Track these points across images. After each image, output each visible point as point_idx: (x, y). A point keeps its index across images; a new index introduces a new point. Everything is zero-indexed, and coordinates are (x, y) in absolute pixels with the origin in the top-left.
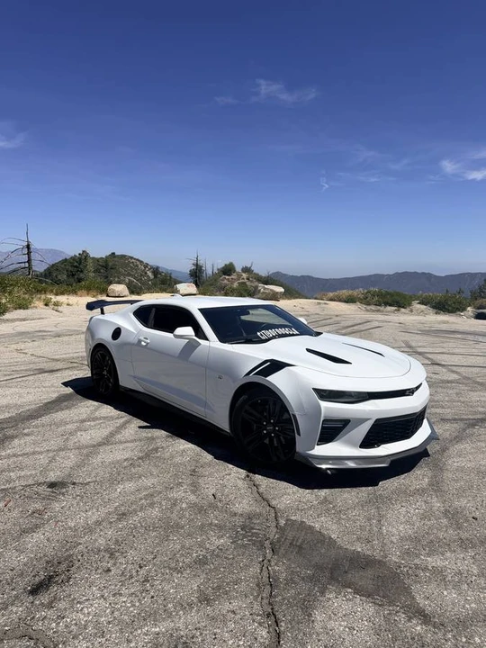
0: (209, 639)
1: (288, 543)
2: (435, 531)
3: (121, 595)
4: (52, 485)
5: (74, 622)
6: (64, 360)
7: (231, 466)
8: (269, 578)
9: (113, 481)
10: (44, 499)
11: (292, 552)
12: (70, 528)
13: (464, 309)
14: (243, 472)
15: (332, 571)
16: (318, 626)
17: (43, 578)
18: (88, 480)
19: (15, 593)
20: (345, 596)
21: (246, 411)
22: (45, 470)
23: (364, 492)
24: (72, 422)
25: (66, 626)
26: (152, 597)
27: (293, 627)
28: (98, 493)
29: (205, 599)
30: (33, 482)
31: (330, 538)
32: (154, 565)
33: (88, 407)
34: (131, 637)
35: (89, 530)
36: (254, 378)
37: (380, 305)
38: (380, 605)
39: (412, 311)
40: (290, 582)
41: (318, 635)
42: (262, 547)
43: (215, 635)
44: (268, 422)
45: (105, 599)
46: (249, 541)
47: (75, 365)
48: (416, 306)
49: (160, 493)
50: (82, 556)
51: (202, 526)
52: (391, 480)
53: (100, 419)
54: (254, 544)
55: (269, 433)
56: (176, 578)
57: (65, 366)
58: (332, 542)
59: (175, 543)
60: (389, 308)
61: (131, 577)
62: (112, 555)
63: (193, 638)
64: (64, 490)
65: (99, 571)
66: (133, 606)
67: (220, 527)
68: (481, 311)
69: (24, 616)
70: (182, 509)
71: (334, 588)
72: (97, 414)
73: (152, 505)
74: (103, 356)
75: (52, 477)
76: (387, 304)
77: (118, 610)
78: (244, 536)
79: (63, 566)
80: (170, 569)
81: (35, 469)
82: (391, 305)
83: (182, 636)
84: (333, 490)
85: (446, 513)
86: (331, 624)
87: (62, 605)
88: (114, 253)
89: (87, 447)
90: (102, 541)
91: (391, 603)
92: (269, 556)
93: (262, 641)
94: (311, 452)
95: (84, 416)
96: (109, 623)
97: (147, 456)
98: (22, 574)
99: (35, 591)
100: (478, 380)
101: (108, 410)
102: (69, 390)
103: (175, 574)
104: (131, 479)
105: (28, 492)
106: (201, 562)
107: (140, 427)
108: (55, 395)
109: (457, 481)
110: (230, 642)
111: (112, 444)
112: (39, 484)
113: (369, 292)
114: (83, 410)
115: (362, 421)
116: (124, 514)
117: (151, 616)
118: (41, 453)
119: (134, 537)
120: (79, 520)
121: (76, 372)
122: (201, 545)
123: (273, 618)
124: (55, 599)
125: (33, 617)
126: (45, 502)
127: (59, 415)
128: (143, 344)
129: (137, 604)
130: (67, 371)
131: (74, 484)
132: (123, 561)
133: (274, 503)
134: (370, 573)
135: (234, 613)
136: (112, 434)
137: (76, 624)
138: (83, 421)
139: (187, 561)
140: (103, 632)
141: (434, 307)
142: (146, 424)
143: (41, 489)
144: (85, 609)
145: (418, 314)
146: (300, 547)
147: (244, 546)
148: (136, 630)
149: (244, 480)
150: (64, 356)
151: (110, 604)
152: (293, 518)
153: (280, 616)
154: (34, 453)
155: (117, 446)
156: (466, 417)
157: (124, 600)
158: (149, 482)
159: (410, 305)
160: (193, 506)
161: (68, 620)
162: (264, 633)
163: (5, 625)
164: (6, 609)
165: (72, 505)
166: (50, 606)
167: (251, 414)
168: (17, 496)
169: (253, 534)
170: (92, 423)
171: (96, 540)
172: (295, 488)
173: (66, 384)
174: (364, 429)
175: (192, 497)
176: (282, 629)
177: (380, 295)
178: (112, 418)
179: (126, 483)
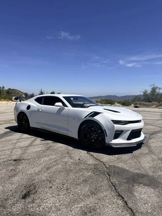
0: (101, 206)
1: (113, 172)
2: (158, 164)
3: (60, 195)
4: (15, 160)
5: (45, 207)
6: (2, 121)
7: (80, 150)
8: (112, 184)
9: (39, 157)
10: (14, 165)
11: (116, 175)
12: (29, 174)
13: (131, 105)
14: (86, 152)
15: (133, 179)
16: (138, 197)
17: (25, 192)
18: (29, 158)
19: (16, 199)
20: (141, 187)
21: (85, 130)
22: (10, 156)
23: (129, 155)
24: (14, 140)
25: (43, 209)
26: (73, 195)
27: (129, 199)
28: (35, 162)
29: (93, 193)
30: (7, 160)
31: (126, 169)
32: (68, 184)
33: (18, 135)
34: (71, 209)
35: (37, 174)
36: (88, 118)
37: (106, 104)
38: (154, 188)
39: (115, 105)
40: (120, 184)
41: (139, 200)
42: (104, 174)
43: (103, 205)
44: (94, 134)
45: (54, 197)
46: (99, 173)
47: (7, 122)
48: (116, 104)
49: (59, 160)
50: (38, 183)
51: (80, 170)
52: (136, 151)
53: (25, 138)
54: (101, 174)
55: (94, 138)
56: (79, 187)
57: (3, 123)
58: (128, 171)
59: (72, 176)
60: (108, 105)
61: (61, 189)
62: (50, 182)
63: (95, 207)
64: (21, 162)
65: (48, 188)
66: (67, 198)
67: (87, 169)
68: (136, 105)
69: (23, 207)
70: (69, 164)
71: (136, 185)
72: (23, 137)
73: (58, 164)
74: (23, 116)
75: (14, 157)
76: (108, 103)
77: (61, 200)
78: (97, 171)
79: (32, 188)
80: (75, 184)
81: (6, 155)
82: (109, 104)
83: (91, 207)
84: (119, 155)
85: (159, 159)
86: (142, 196)
87: (38, 201)
88: (10, 88)
89: (23, 147)
90: (43, 177)
91: (158, 187)
92: (108, 177)
93: (121, 205)
94: (111, 142)
95: (18, 138)
96: (60, 205)
97: (48, 149)
98: (16, 192)
99: (24, 197)
100: (146, 123)
101: (26, 136)
102: (8, 130)
103: (77, 186)
104: (46, 156)
105: (6, 163)
106: (85, 181)
107: (41, 140)
108: (4, 132)
109: (156, 150)
110: (110, 207)
111: (33, 146)
112: (10, 160)
113: (102, 100)
114: (17, 136)
115: (127, 131)
116: (48, 168)
117: (75, 201)
118: (6, 150)
119: (56, 175)
120: (31, 171)
121: (8, 125)
122: (82, 175)
123: (120, 197)
124: (34, 199)
125: (28, 207)
126: (15, 166)
127: (8, 138)
128: (40, 110)
129: (68, 198)
130: (5, 124)
131: (24, 159)
132: (55, 183)
133: (101, 160)
134: (145, 179)
135: (106, 197)
136: (31, 143)
137: (47, 208)
138: (18, 139)
139: (80, 181)
140: (59, 209)
141: (122, 104)
142: (43, 139)
143: (11, 162)
144: (48, 202)
145: (117, 106)
146: (118, 173)
147: (98, 174)
148: (72, 207)
149: (87, 154)
150: (2, 120)
151: (57, 199)
152: (110, 164)
153: (123, 196)
154: (3, 150)
155: (35, 146)
156: (148, 132)
157: (62, 196)
158: (53, 157)
159: (114, 104)
160: (73, 163)
161: (43, 206)
162: (120, 202)
163: (17, 212)
164: (14, 205)
165: (26, 166)
166: (33, 202)
167: (87, 131)
168: (2, 165)
169: (99, 171)
170: (22, 140)
171: (41, 178)
172: (106, 155)
173: (6, 128)
174: (128, 134)
175: (71, 160)
176: (126, 200)
177: (105, 100)
178: (29, 138)
179: (45, 158)
